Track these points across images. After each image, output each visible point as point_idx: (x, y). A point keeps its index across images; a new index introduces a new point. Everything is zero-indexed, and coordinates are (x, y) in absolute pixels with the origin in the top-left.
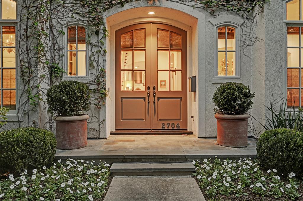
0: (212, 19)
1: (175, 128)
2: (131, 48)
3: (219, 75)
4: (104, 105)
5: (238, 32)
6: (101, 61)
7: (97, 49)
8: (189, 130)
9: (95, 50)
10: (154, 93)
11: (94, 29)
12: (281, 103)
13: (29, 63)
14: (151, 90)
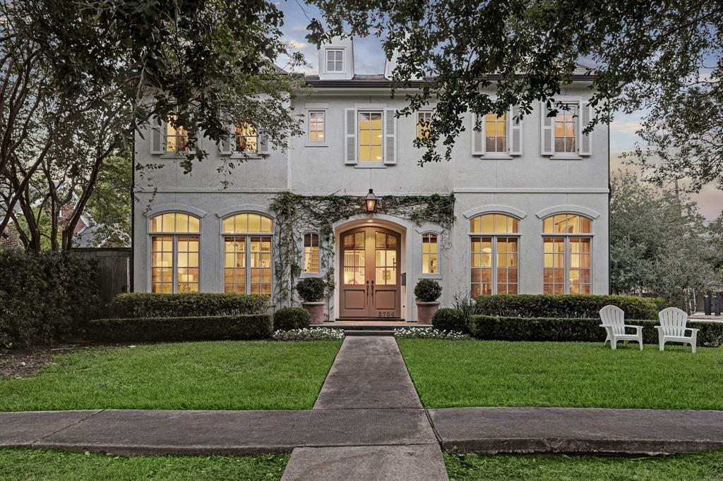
0: (418, 228)
1: (391, 316)
2: (353, 247)
3: (424, 272)
4: (332, 295)
5: (439, 238)
6: (330, 261)
7: (327, 252)
8: (402, 318)
9: (326, 252)
10: (372, 287)
11: (326, 237)
12: (465, 294)
13: (281, 264)
14: (370, 284)
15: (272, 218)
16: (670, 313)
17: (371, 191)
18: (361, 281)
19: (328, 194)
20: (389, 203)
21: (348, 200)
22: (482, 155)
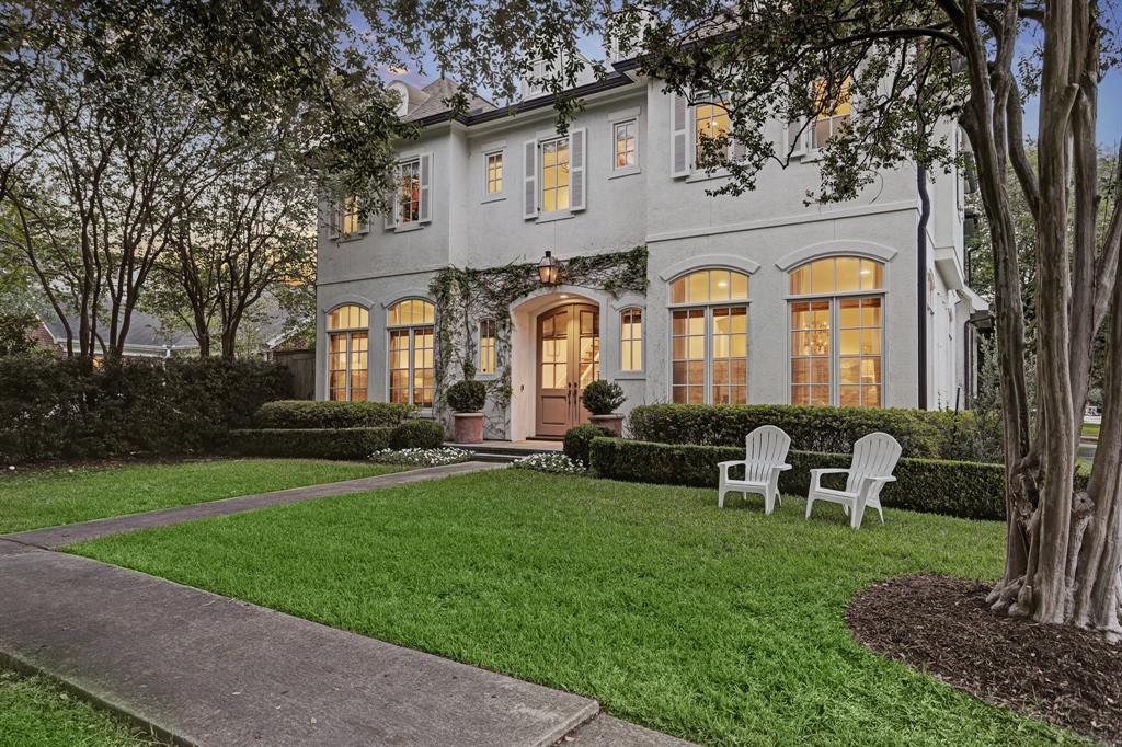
0: (614, 302)
2: (551, 337)
3: (623, 369)
4: (509, 405)
5: (643, 315)
6: (507, 356)
7: (504, 344)
10: (575, 391)
11: (502, 322)
14: (573, 388)
15: (433, 303)
16: (876, 442)
17: (548, 254)
18: (561, 384)
19: (504, 264)
20: (577, 269)
21: (528, 269)
22: (688, 177)
